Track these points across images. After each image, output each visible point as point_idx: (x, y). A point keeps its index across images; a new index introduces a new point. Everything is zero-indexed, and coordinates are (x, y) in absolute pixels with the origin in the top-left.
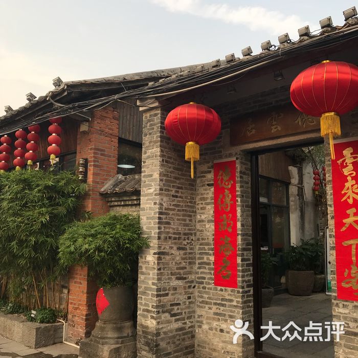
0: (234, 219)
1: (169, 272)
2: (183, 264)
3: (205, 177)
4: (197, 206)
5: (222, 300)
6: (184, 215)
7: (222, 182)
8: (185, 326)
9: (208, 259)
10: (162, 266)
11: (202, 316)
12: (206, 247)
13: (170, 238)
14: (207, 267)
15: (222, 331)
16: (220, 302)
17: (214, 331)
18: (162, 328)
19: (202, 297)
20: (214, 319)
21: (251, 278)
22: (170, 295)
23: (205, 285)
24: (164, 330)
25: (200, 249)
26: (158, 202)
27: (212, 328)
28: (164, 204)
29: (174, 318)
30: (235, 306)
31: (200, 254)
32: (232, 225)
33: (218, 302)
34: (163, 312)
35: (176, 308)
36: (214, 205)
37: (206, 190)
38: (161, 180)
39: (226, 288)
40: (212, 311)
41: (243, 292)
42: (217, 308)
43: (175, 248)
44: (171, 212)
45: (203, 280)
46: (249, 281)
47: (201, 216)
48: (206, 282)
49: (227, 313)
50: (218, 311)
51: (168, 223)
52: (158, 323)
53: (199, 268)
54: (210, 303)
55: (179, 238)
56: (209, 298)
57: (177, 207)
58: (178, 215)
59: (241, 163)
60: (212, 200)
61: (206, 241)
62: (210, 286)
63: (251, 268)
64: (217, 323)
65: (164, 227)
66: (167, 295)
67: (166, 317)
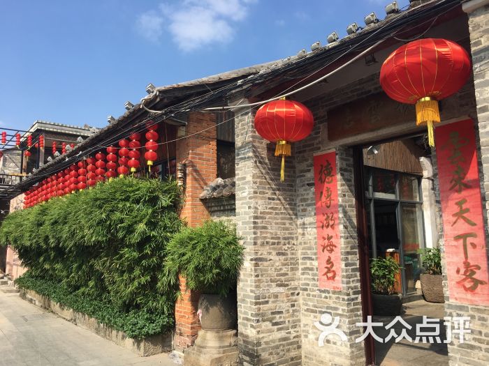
1: (269, 279)
2: (284, 270)
3: (304, 176)
4: (298, 209)
5: (327, 308)
6: (282, 219)
8: (288, 335)
9: (311, 264)
10: (259, 273)
11: (307, 325)
12: (309, 252)
13: (267, 243)
14: (310, 272)
15: (328, 341)
16: (325, 310)
18: (263, 337)
19: (307, 305)
21: (359, 284)
22: (270, 302)
23: (309, 292)
24: (266, 339)
25: (302, 254)
26: (252, 205)
27: (318, 338)
28: (259, 208)
29: (276, 327)
30: (340, 314)
31: (303, 259)
33: (323, 310)
34: (264, 321)
35: (278, 316)
36: (315, 207)
37: (305, 190)
38: (255, 183)
40: (317, 320)
41: (348, 300)
43: (274, 253)
44: (268, 216)
45: (307, 287)
46: (356, 287)
47: (301, 219)
48: (310, 289)
51: (265, 228)
52: (258, 332)
53: (303, 274)
54: (316, 312)
55: (278, 243)
56: (314, 306)
57: (274, 210)
58: (275, 218)
59: (341, 159)
60: (312, 201)
61: (308, 245)
62: (315, 293)
63: (358, 274)
65: (261, 232)
66: (267, 302)
67: (267, 326)
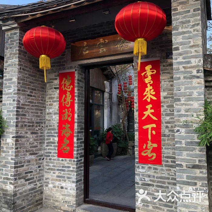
0: (73, 112)
1: (25, 150)
2: (35, 144)
3: (53, 82)
4: (46, 103)
5: (63, 167)
6: (36, 109)
7: (65, 87)
8: (36, 186)
9: (53, 139)
10: (18, 146)
11: (48, 178)
12: (53, 132)
13: (25, 125)
14: (53, 145)
15: (62, 188)
16: (61, 168)
17: (57, 188)
18: (19, 190)
19: (49, 166)
20: (57, 180)
21: (83, 151)
22: (25, 166)
23: (51, 157)
24: (20, 191)
25: (48, 133)
26: (16, 99)
27: (55, 186)
28: (21, 101)
29: (28, 182)
30: (71, 171)
31: (48, 136)
32: (71, 116)
33: (60, 168)
34: (20, 179)
35: (29, 175)
36: (58, 103)
37: (53, 92)
38: (19, 83)
39: (66, 159)
40: (55, 175)
41: (77, 161)
42: (59, 173)
43: (29, 133)
44: (27, 107)
45: (49, 154)
46: (81, 153)
47: (49, 110)
48: (52, 155)
49: (65, 176)
50: (60, 175)
51: (24, 115)
52: (15, 187)
53: (47, 146)
54: (54, 170)
55: (33, 126)
56: (53, 166)
57: (31, 103)
58: (32, 109)
59: (79, 73)
60: (57, 99)
61: (52, 127)
62: (55, 158)
63: (83, 145)
64: (59, 183)
65: (21, 118)
66: (23, 166)
67: (21, 182)
